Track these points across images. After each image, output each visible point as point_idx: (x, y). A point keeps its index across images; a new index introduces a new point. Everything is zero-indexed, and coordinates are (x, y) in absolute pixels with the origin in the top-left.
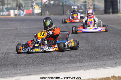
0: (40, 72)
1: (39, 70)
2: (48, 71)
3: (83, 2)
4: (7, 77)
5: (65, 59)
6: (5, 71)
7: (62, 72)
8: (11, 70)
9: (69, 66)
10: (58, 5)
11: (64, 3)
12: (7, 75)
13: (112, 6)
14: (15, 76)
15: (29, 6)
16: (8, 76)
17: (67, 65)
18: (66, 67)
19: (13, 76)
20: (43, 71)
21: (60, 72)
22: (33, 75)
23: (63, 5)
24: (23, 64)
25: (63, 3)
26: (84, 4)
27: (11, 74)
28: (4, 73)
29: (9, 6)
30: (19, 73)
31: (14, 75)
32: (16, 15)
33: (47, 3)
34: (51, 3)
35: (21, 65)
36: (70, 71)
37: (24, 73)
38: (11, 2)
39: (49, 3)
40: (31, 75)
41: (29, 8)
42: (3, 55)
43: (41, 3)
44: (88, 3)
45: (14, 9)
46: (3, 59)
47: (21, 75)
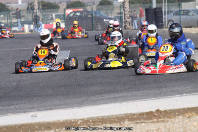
0: (63, 106)
1: (62, 102)
2: (74, 104)
3: (118, 13)
4: (20, 112)
5: (96, 88)
6: (18, 104)
7: (92, 105)
8: (25, 103)
9: (100, 98)
10: (86, 17)
11: (94, 15)
12: (20, 110)
13: (156, 18)
14: (31, 111)
15: (48, 20)
16: (22, 111)
17: (97, 96)
18: (96, 98)
19: (28, 112)
20: (67, 104)
21: (89, 105)
22: (54, 109)
23: (92, 18)
24: (41, 96)
25: (92, 15)
26: (119, 15)
27: (26, 109)
28: (17, 107)
29: (23, 20)
30: (35, 107)
31: (29, 110)
32: (31, 31)
33: (71, 15)
34: (77, 15)
35: (39, 96)
36: (102, 104)
37: (43, 107)
38: (26, 15)
39: (74, 14)
40: (51, 109)
41: (48, 21)
42: (15, 84)
43: (64, 15)
44: (125, 15)
45: (29, 23)
46: (15, 89)
47: (38, 110)
